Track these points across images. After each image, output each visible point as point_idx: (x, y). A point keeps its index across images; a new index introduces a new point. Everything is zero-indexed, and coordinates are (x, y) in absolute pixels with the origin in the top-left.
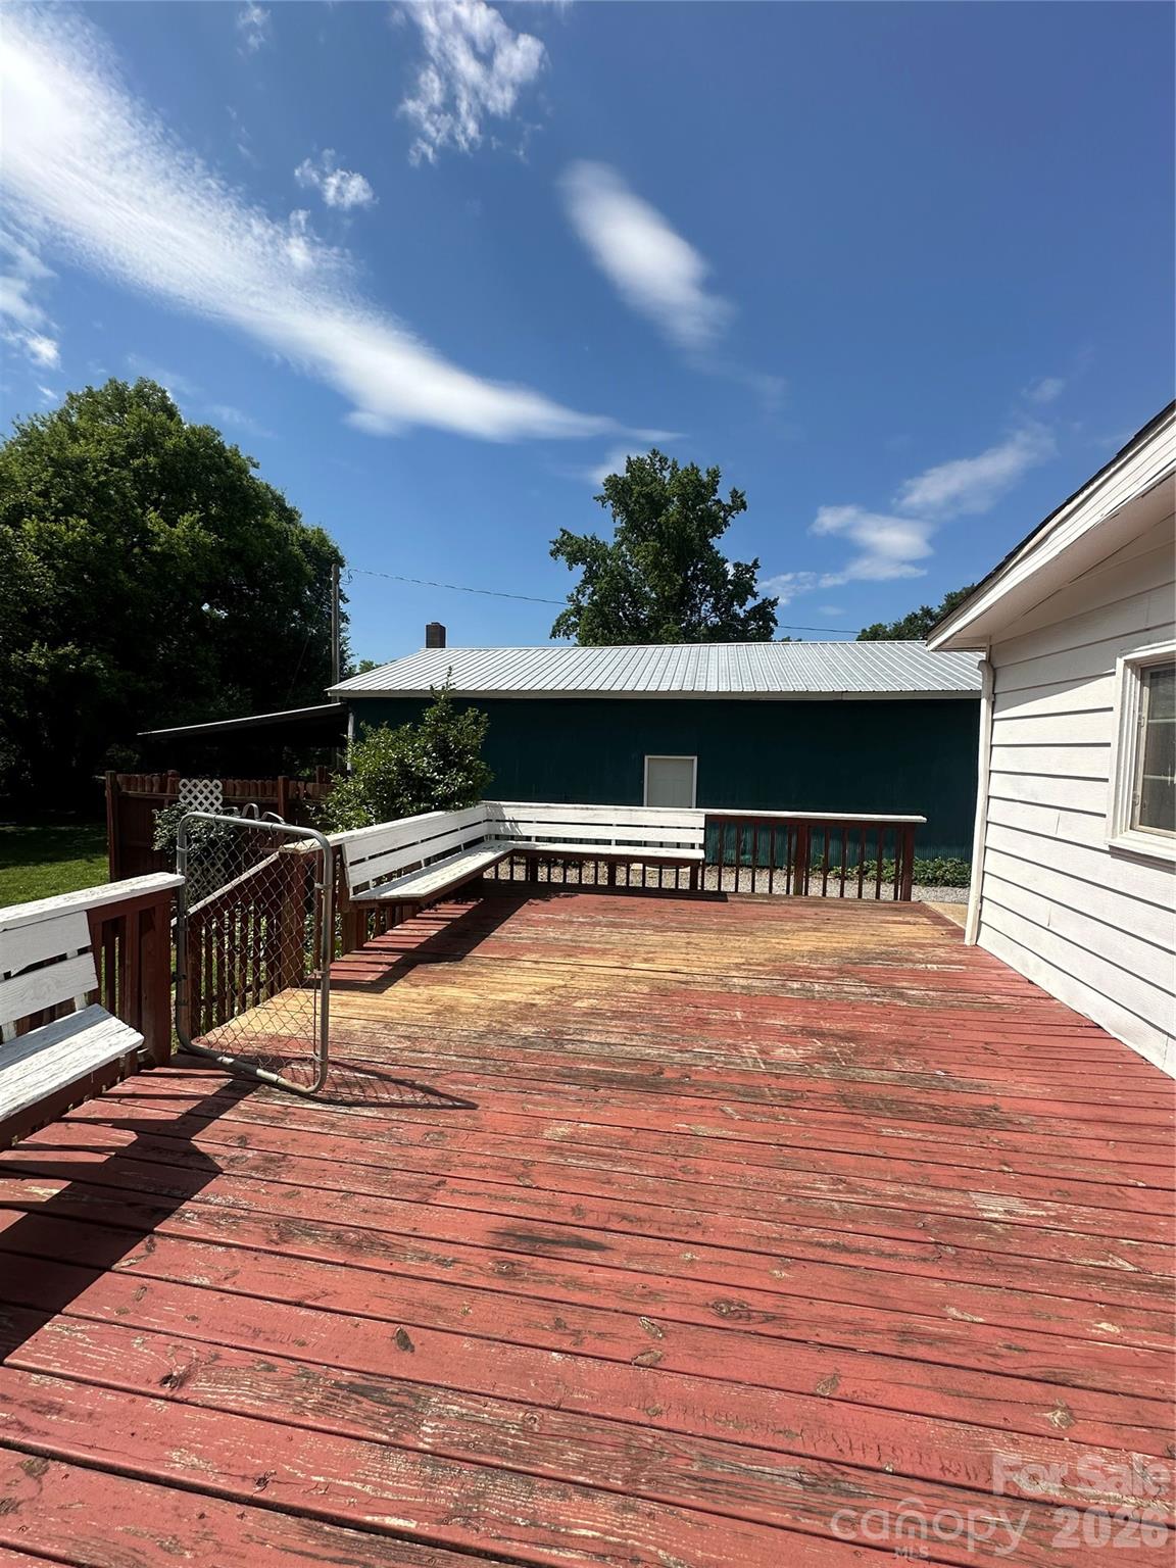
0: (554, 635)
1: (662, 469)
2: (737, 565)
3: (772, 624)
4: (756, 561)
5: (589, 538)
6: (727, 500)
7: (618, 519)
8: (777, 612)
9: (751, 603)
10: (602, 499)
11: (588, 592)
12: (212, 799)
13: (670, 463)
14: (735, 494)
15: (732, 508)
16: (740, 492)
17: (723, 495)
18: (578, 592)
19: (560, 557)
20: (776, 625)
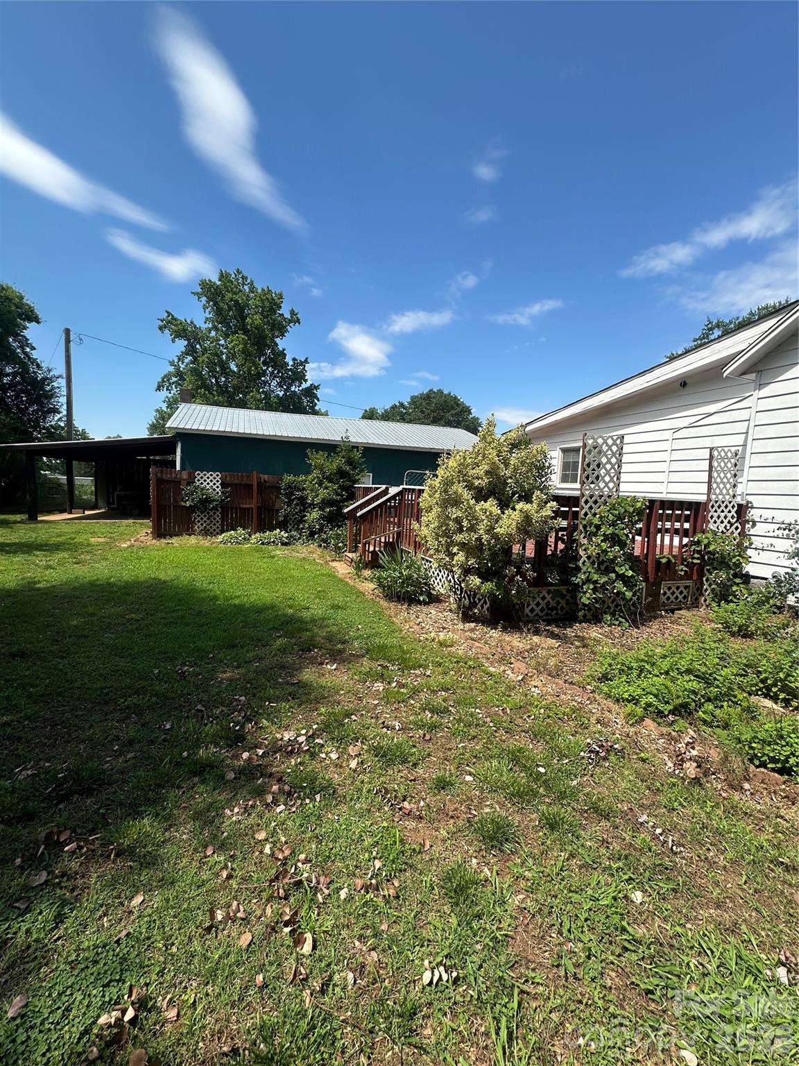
0: (158, 389)
1: (244, 284)
2: (294, 359)
3: (316, 401)
4: (307, 359)
5: (189, 322)
6: (288, 316)
7: (207, 310)
8: (319, 393)
9: (304, 386)
10: (199, 295)
11: (186, 361)
12: (214, 481)
13: (249, 281)
14: (293, 313)
15: (290, 321)
16: (296, 311)
17: (285, 311)
18: (179, 360)
19: (167, 331)
20: (318, 401)
